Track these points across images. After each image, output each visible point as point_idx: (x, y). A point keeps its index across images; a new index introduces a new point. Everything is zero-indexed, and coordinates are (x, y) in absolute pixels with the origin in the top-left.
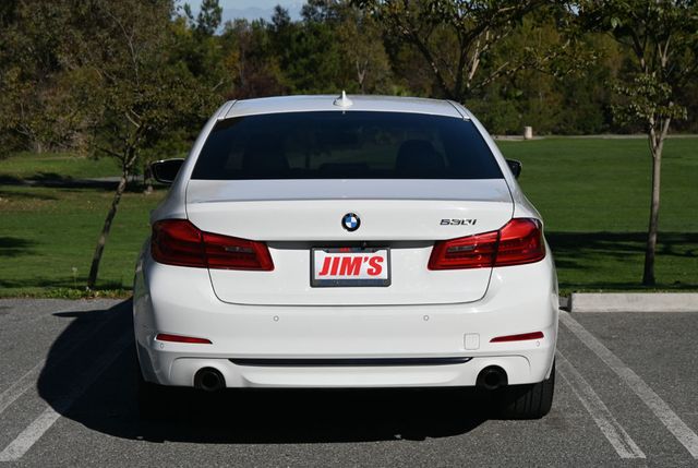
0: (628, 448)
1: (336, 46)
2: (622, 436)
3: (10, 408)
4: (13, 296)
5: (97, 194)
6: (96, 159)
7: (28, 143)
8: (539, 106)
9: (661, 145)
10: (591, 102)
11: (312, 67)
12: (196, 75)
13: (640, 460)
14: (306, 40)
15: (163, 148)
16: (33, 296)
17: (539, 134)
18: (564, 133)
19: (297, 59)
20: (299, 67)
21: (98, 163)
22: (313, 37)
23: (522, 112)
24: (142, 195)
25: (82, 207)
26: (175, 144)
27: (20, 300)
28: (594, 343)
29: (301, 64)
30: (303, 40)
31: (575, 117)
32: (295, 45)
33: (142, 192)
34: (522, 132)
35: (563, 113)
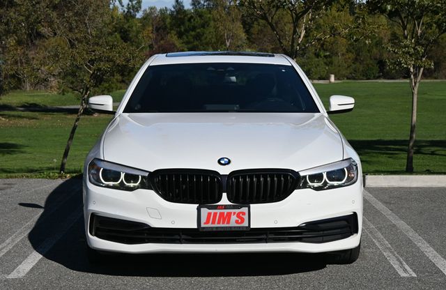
0: (405, 271)
1: (212, 23)
2: (401, 263)
3: (17, 245)
4: (16, 177)
5: (64, 116)
6: (64, 94)
7: (20, 84)
8: (339, 62)
9: (417, 85)
10: (371, 59)
11: (198, 37)
12: (126, 42)
13: (413, 278)
14: (194, 20)
15: (105, 88)
16: (28, 177)
17: (338, 79)
18: (354, 79)
19: (188, 32)
20: (190, 37)
21: (64, 97)
22: (199, 18)
23: (328, 65)
24: (92, 117)
25: (55, 124)
26: (113, 85)
27: (20, 180)
28: (380, 206)
29: (191, 35)
30: (192, 20)
31: (361, 69)
32: (187, 23)
33: (92, 115)
34: (328, 78)
35: (354, 66)
